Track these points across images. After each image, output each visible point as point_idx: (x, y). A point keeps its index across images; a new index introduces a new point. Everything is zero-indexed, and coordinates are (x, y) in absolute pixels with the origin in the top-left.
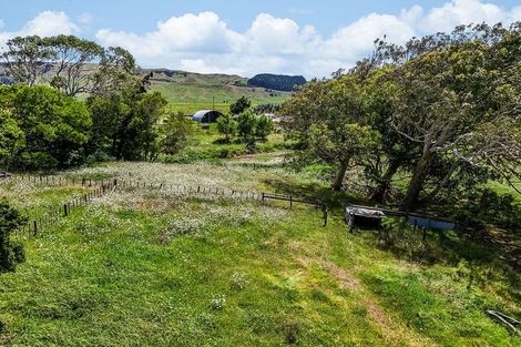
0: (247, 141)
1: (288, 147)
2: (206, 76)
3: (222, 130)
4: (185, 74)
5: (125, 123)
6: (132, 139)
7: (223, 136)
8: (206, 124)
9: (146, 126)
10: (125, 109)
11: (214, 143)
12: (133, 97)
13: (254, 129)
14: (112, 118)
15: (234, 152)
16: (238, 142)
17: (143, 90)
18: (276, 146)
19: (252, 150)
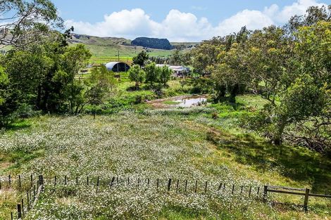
0: (154, 87)
1: (186, 92)
2: (102, 38)
3: (133, 78)
4: (89, 37)
5: (49, 76)
6: (57, 91)
7: (134, 84)
8: (117, 74)
9: (71, 79)
10: (48, 61)
11: (127, 90)
12: (56, 50)
13: (158, 78)
14: (35, 71)
15: (146, 98)
16: (147, 88)
17: (65, 44)
18: (176, 91)
19: (159, 94)
